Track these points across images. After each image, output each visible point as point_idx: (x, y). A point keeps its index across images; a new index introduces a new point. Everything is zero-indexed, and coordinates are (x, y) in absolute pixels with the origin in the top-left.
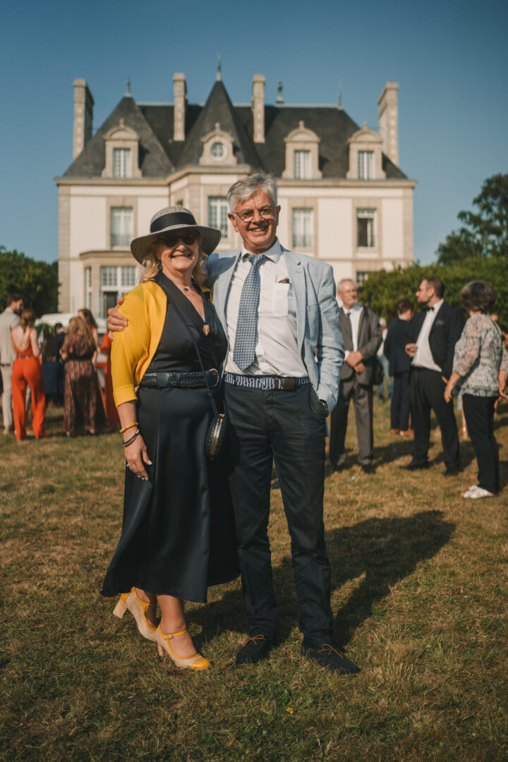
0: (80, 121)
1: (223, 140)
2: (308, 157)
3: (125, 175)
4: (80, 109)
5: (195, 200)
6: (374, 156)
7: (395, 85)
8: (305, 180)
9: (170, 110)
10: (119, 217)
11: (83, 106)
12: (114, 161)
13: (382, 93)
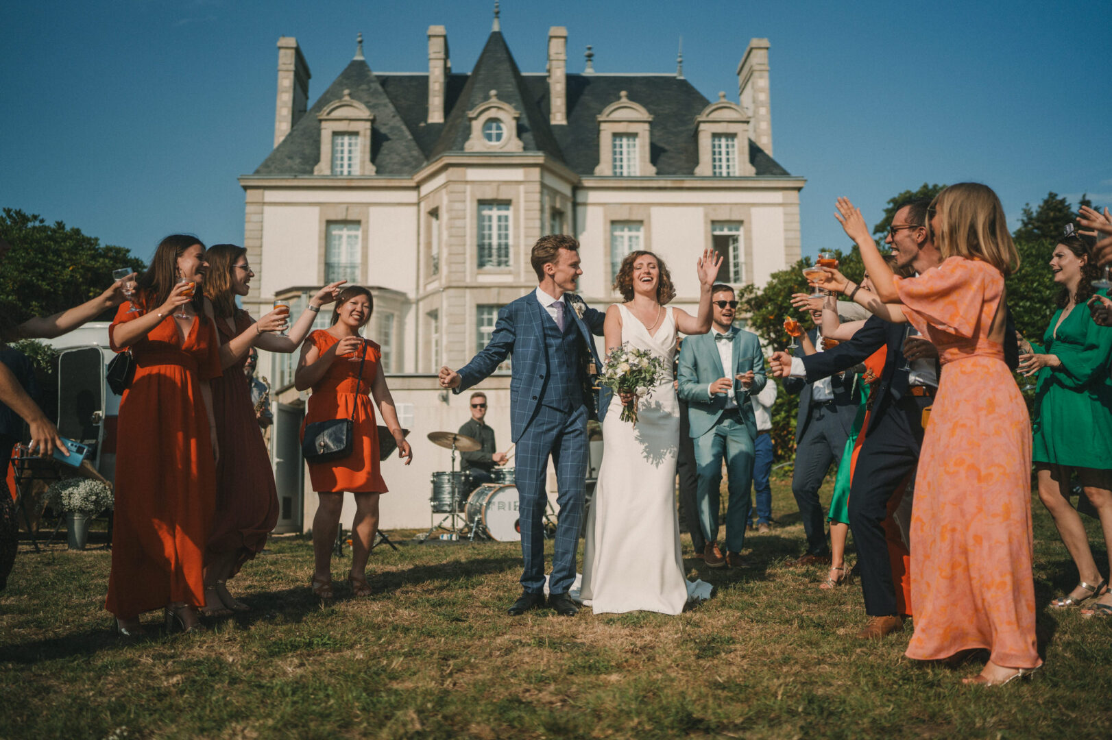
0: (285, 99)
1: (500, 115)
2: (634, 146)
3: (349, 172)
4: (286, 81)
5: (458, 206)
6: (736, 141)
7: (765, 42)
8: (630, 178)
9: (422, 83)
10: (340, 237)
11: (292, 75)
12: (333, 152)
13: (745, 55)
